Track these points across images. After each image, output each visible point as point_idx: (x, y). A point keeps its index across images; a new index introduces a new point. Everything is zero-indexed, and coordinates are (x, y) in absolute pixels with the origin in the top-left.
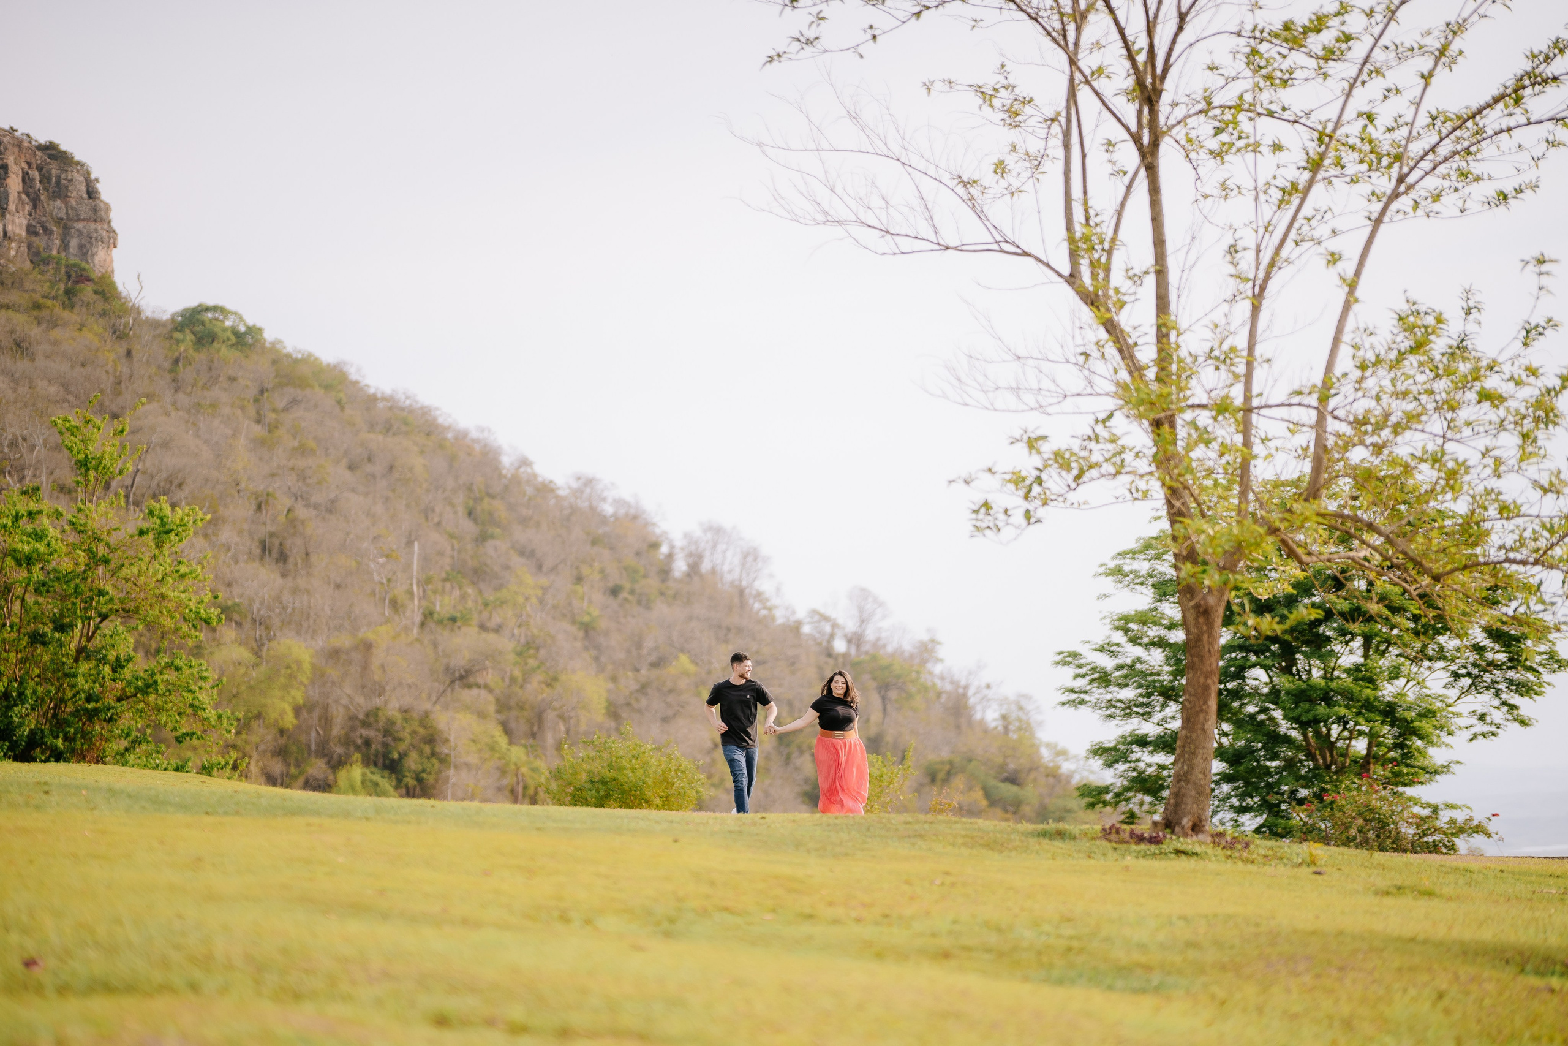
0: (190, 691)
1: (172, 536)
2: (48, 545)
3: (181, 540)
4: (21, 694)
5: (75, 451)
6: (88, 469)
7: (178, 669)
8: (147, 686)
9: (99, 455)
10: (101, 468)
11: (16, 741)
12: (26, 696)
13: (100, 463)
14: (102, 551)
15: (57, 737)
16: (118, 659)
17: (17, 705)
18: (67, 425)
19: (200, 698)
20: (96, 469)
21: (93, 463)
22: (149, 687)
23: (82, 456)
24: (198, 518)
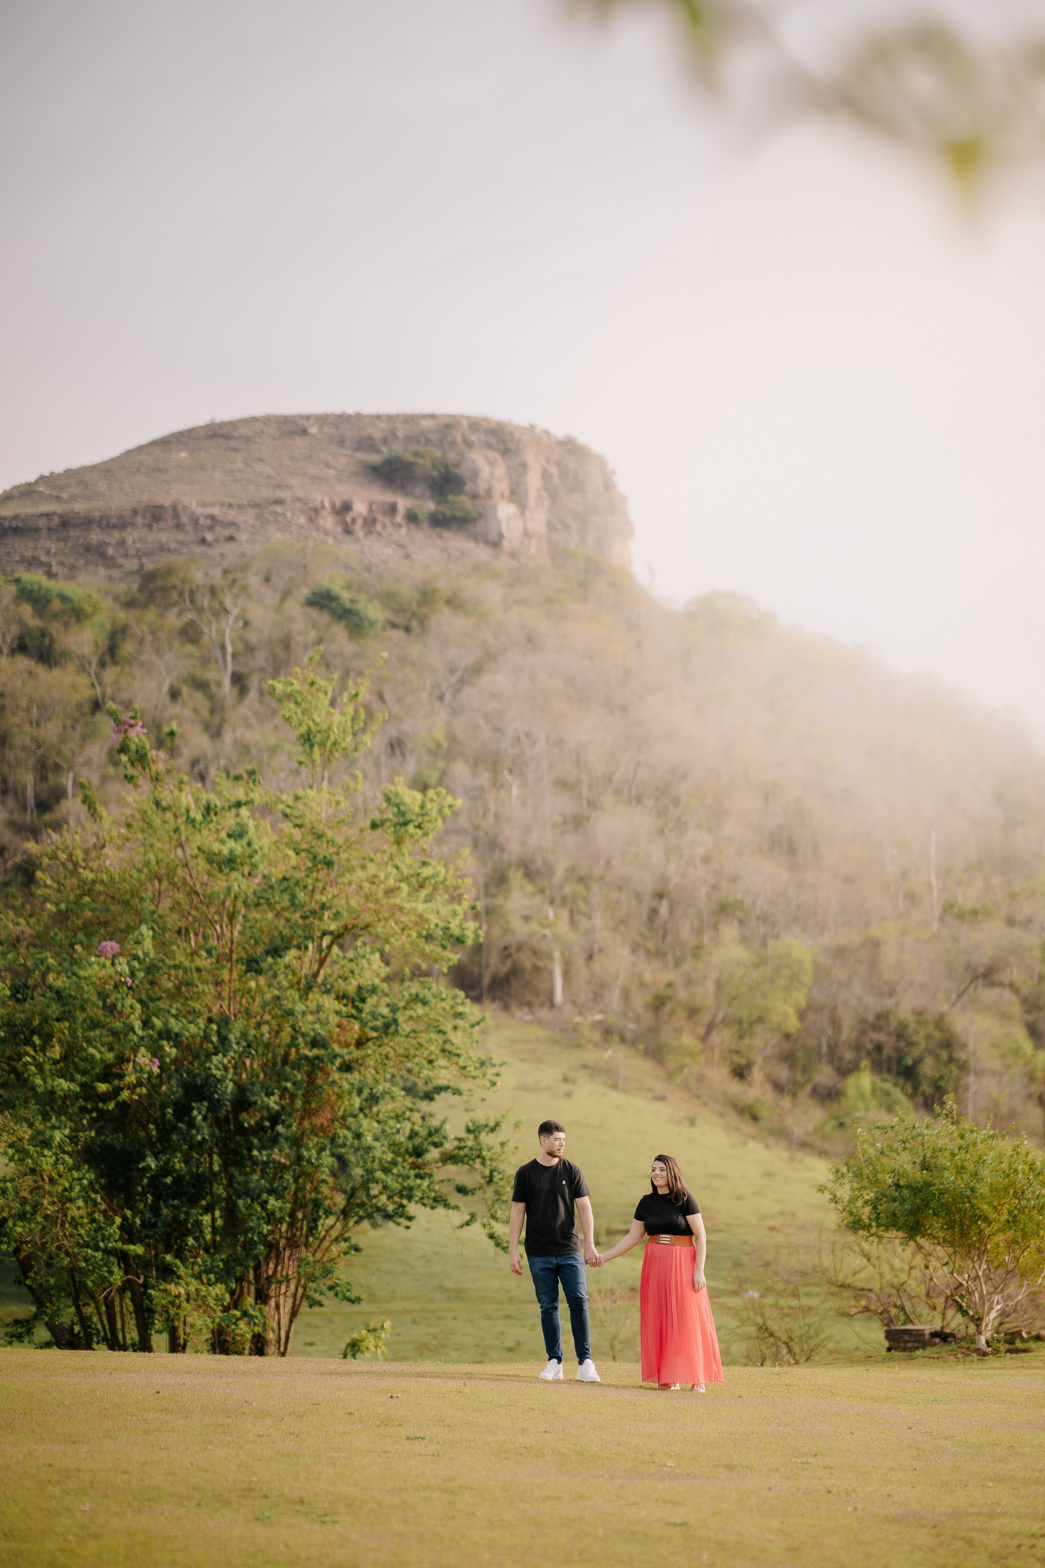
0: (440, 1032)
1: (411, 828)
2: (249, 844)
3: (426, 834)
4: (224, 1040)
5: (295, 722)
6: (312, 745)
7: (425, 1003)
8: (387, 1026)
9: (325, 726)
10: (329, 743)
11: (218, 1101)
12: (230, 1041)
13: (328, 737)
14: (323, 850)
15: (269, 1094)
16: (360, 988)
17: (216, 1054)
18: (289, 689)
19: (454, 1040)
20: (323, 744)
21: (319, 736)
22: (389, 1028)
23: (303, 730)
24: (446, 804)
